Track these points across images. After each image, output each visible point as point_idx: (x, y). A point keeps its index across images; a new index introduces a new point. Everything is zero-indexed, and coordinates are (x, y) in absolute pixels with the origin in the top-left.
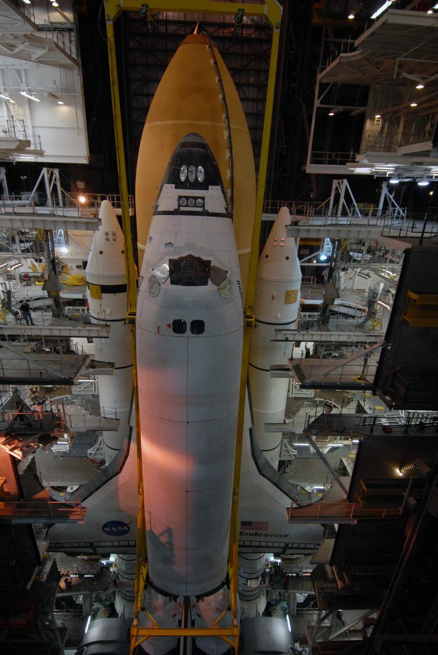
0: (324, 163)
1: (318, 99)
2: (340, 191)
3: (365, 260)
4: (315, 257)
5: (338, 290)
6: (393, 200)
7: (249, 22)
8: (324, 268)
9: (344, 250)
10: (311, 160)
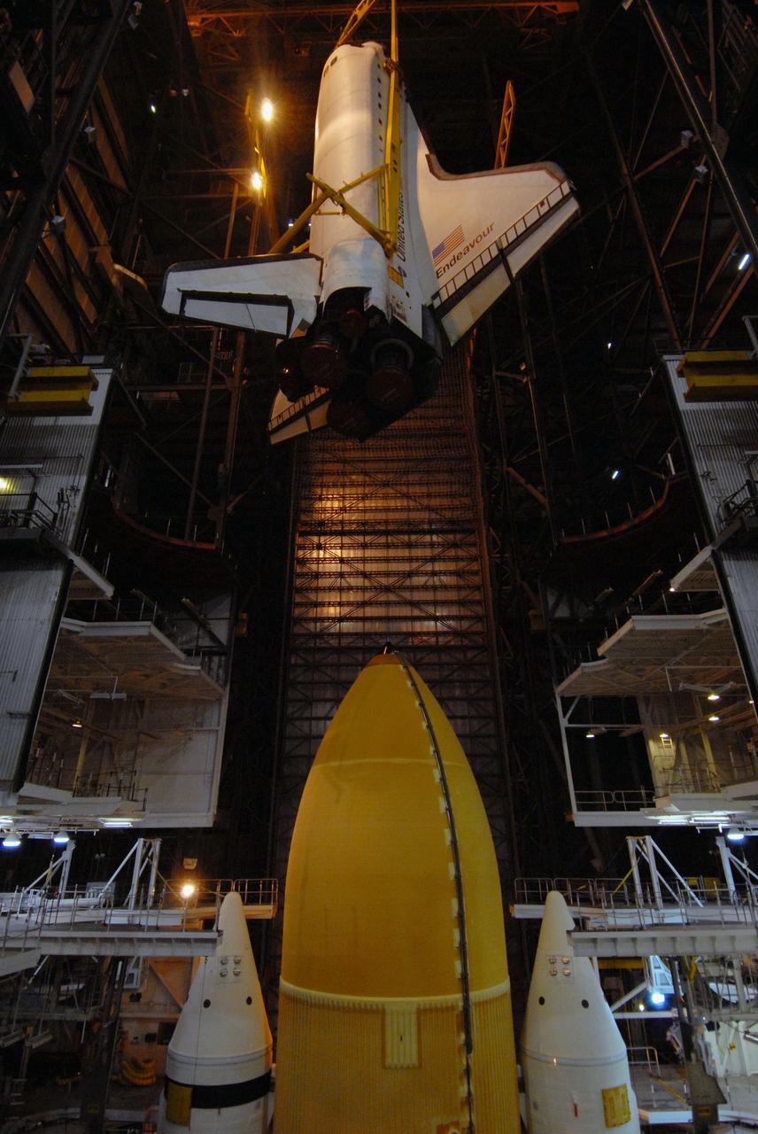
0: (601, 809)
1: (564, 717)
2: (646, 858)
3: (748, 1001)
4: (638, 996)
5: (714, 1079)
6: (749, 871)
7: (445, 629)
8: (668, 1022)
9: (695, 979)
10: (578, 805)
